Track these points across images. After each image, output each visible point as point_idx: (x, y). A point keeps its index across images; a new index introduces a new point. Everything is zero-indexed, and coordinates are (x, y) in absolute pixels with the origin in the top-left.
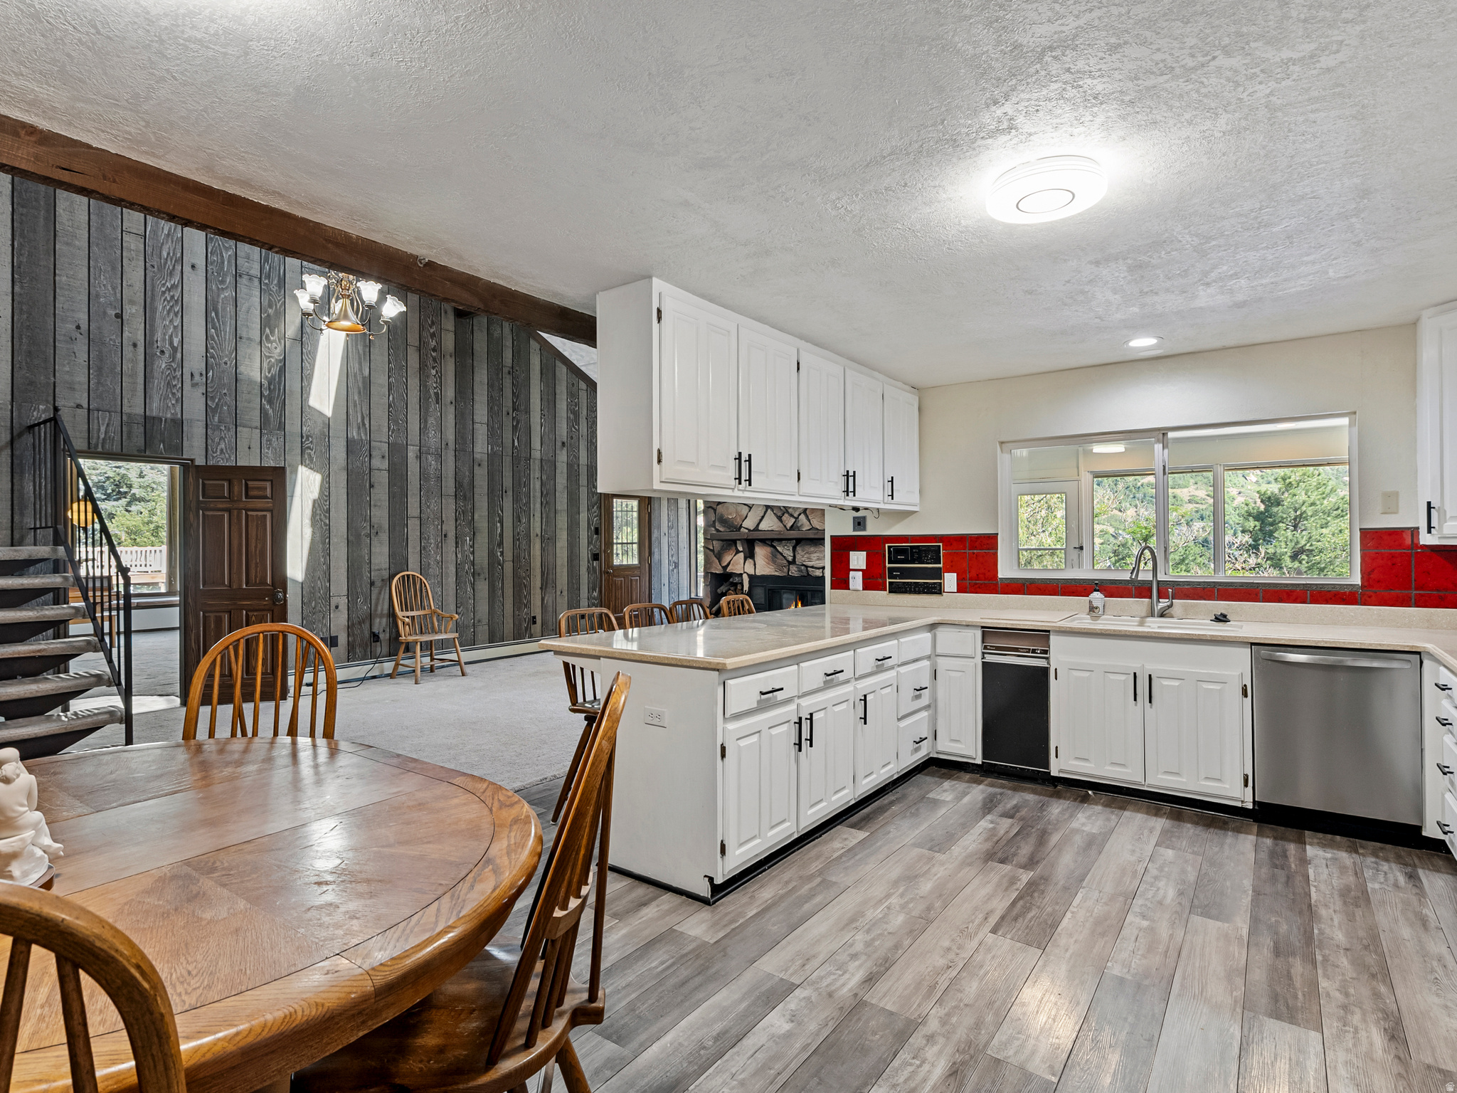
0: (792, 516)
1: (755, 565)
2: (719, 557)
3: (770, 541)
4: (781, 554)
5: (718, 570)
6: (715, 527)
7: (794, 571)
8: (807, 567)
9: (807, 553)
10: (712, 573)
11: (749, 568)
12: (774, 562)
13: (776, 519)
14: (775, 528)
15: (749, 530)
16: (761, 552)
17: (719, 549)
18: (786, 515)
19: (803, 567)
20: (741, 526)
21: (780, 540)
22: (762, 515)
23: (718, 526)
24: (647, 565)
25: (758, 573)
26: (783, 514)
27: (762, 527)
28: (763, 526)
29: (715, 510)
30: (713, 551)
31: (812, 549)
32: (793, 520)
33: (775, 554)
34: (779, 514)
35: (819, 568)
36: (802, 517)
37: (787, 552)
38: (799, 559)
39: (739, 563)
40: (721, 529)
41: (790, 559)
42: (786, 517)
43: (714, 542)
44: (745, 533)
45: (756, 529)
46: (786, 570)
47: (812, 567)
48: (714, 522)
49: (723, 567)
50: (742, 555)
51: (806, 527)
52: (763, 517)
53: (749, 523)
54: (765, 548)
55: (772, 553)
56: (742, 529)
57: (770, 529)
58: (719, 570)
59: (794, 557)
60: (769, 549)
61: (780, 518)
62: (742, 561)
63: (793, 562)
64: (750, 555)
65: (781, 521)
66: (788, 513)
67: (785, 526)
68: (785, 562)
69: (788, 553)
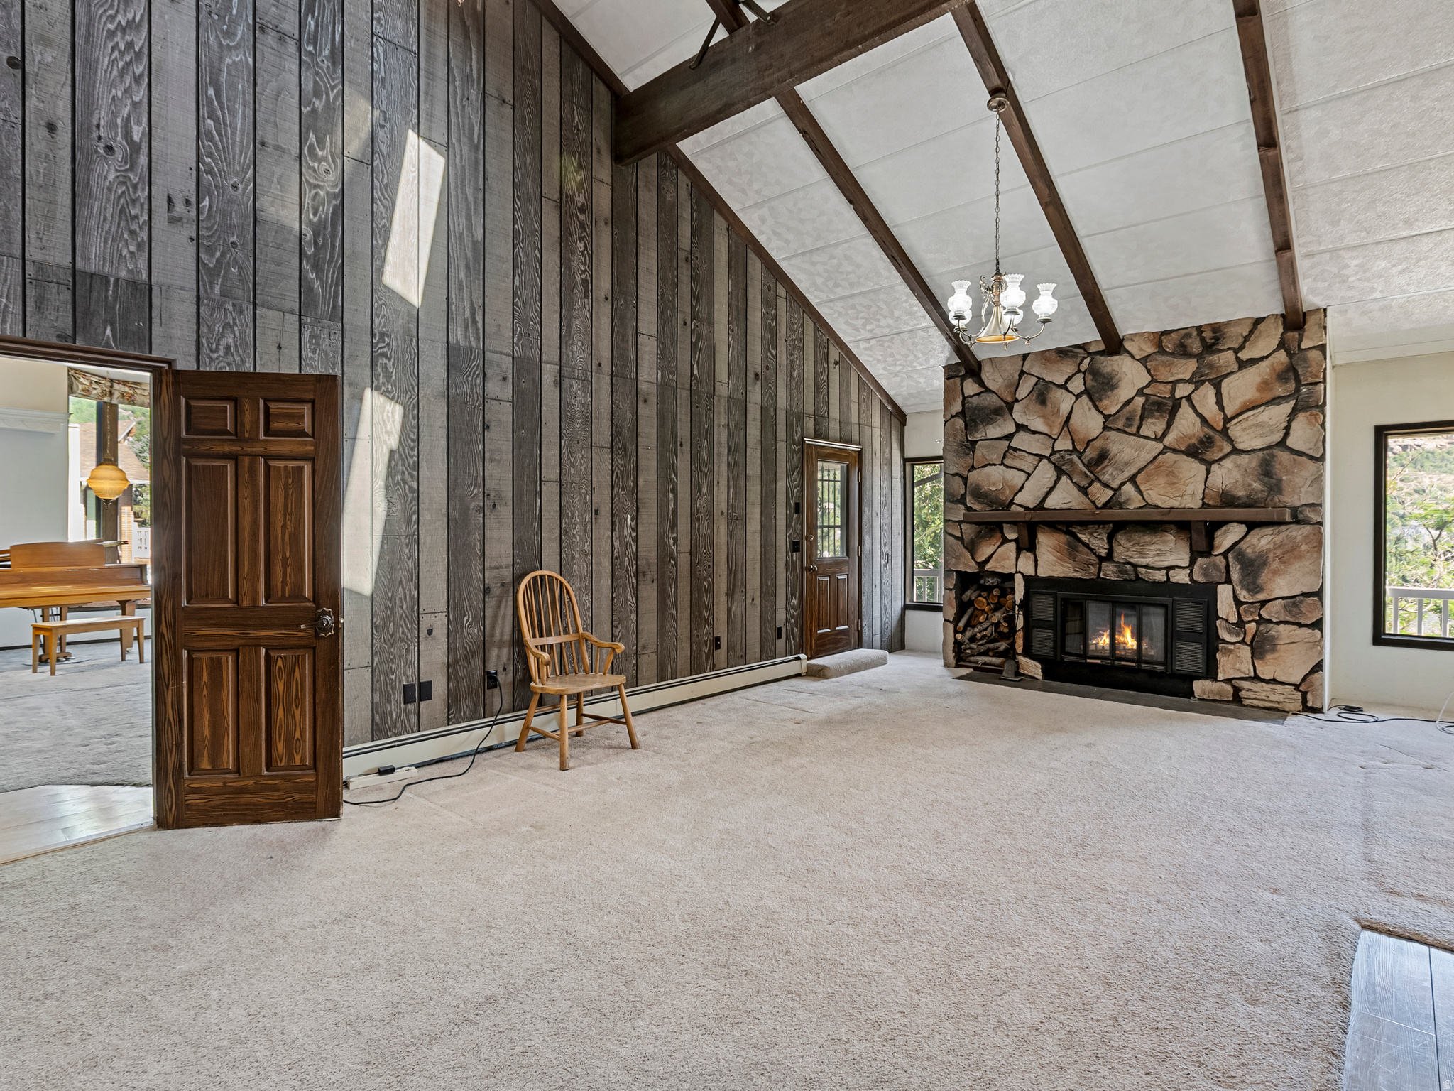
0: (1106, 485)
1: (1036, 561)
2: (972, 548)
3: (1065, 525)
4: (1087, 546)
5: (969, 567)
6: (965, 504)
7: (1109, 571)
8: (1135, 566)
9: (1138, 544)
10: (957, 572)
11: (1026, 565)
12: (1072, 557)
13: (1076, 492)
14: (1074, 505)
15: (1027, 508)
16: (1046, 542)
17: (973, 536)
18: (1097, 485)
19: (1128, 567)
20: (1011, 502)
21: (1084, 524)
22: (1052, 485)
23: (970, 501)
24: (857, 558)
25: (1042, 572)
26: (1090, 484)
27: (1050, 503)
28: (1052, 502)
29: (965, 479)
30: (961, 539)
31: (1147, 538)
32: (1111, 493)
33: (1074, 547)
34: (1084, 483)
35: (1159, 569)
36: (1128, 488)
37: (1098, 542)
38: (1120, 552)
39: (1008, 558)
40: (976, 507)
41: (1103, 553)
42: (1096, 489)
43: (963, 526)
44: (1019, 513)
45: (1040, 506)
46: (1095, 570)
47: (1146, 567)
48: (963, 497)
49: (978, 564)
50: (1012, 546)
51: (1136, 502)
52: (1052, 489)
53: (1027, 498)
54: (1056, 535)
55: (1069, 544)
56: (1014, 508)
57: (1065, 506)
58: (971, 568)
59: (1111, 551)
60: (1063, 538)
61: (1084, 490)
62: (1013, 555)
63: (1109, 557)
64: (1027, 545)
65: (1087, 495)
66: (1100, 481)
67: (1094, 503)
68: (1093, 557)
69: (1100, 545)
